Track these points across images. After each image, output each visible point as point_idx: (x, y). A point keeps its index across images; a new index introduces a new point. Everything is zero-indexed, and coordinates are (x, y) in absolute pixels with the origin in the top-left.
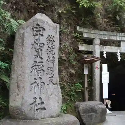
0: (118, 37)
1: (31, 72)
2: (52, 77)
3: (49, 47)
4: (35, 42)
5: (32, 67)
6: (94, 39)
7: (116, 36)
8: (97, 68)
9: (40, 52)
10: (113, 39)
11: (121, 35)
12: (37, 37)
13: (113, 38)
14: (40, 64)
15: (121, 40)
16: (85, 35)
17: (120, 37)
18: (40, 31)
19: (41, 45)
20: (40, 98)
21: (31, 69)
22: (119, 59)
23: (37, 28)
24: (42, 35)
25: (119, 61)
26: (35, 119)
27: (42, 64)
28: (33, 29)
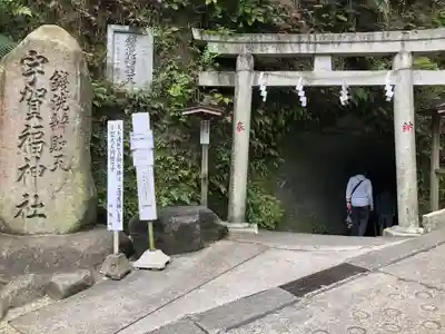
0: (303, 46)
1: (20, 146)
2: (61, 156)
3: (56, 96)
4: (27, 88)
5: (20, 138)
6: (237, 55)
7: (299, 43)
8: (240, 128)
9: (37, 106)
10: (289, 52)
11: (312, 40)
12: (31, 78)
13: (289, 50)
14: (36, 130)
15: (312, 52)
16: (214, 49)
17: (311, 46)
18: (36, 64)
19: (40, 93)
20: (36, 196)
21: (20, 142)
22: (304, 100)
23: (31, 59)
24: (42, 73)
25: (304, 104)
26: (22, 235)
27: (41, 130)
28: (22, 61)
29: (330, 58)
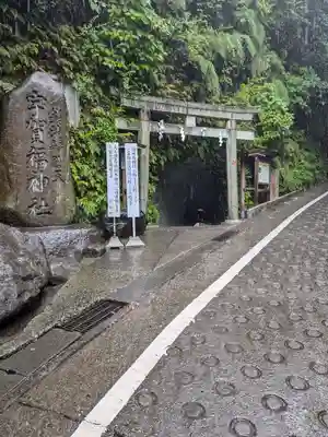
0: (181, 109)
5: (28, 156)
6: (140, 109)
7: (179, 106)
9: (40, 133)
11: (186, 105)
12: (34, 111)
13: (173, 110)
14: (40, 151)
15: (185, 113)
17: (185, 109)
18: (38, 101)
19: (41, 124)
21: (28, 158)
23: (33, 97)
24: (42, 108)
27: (43, 151)
28: (27, 98)
29: (194, 118)
